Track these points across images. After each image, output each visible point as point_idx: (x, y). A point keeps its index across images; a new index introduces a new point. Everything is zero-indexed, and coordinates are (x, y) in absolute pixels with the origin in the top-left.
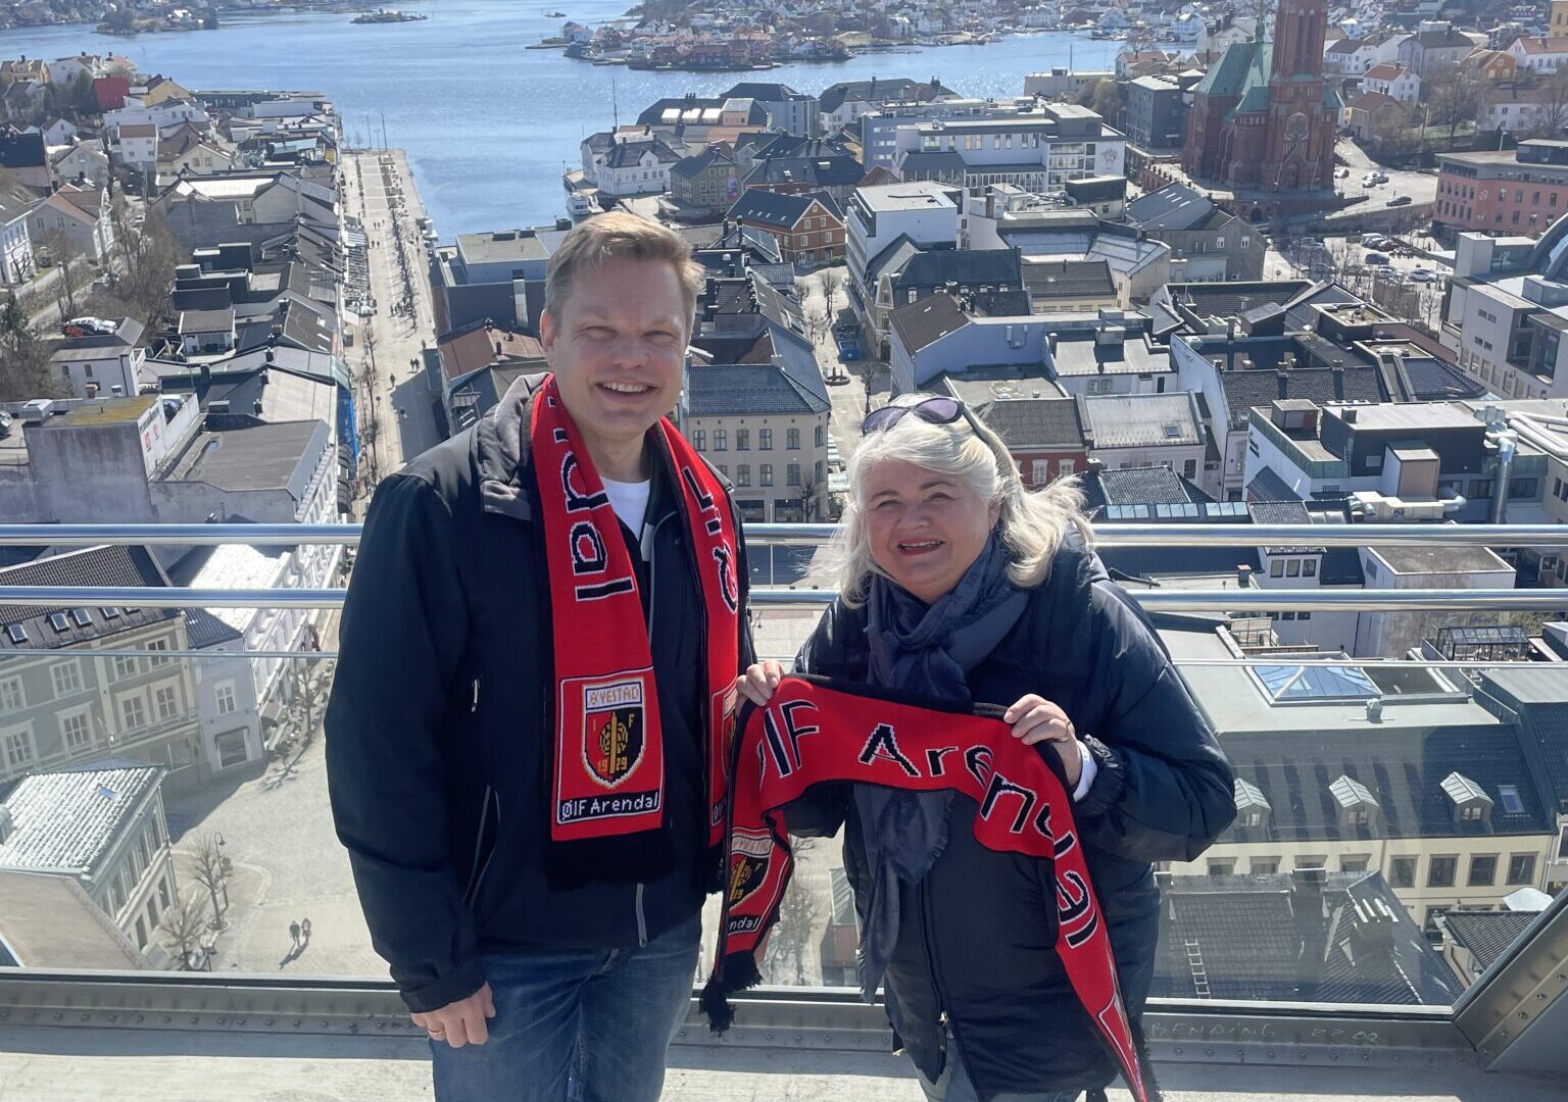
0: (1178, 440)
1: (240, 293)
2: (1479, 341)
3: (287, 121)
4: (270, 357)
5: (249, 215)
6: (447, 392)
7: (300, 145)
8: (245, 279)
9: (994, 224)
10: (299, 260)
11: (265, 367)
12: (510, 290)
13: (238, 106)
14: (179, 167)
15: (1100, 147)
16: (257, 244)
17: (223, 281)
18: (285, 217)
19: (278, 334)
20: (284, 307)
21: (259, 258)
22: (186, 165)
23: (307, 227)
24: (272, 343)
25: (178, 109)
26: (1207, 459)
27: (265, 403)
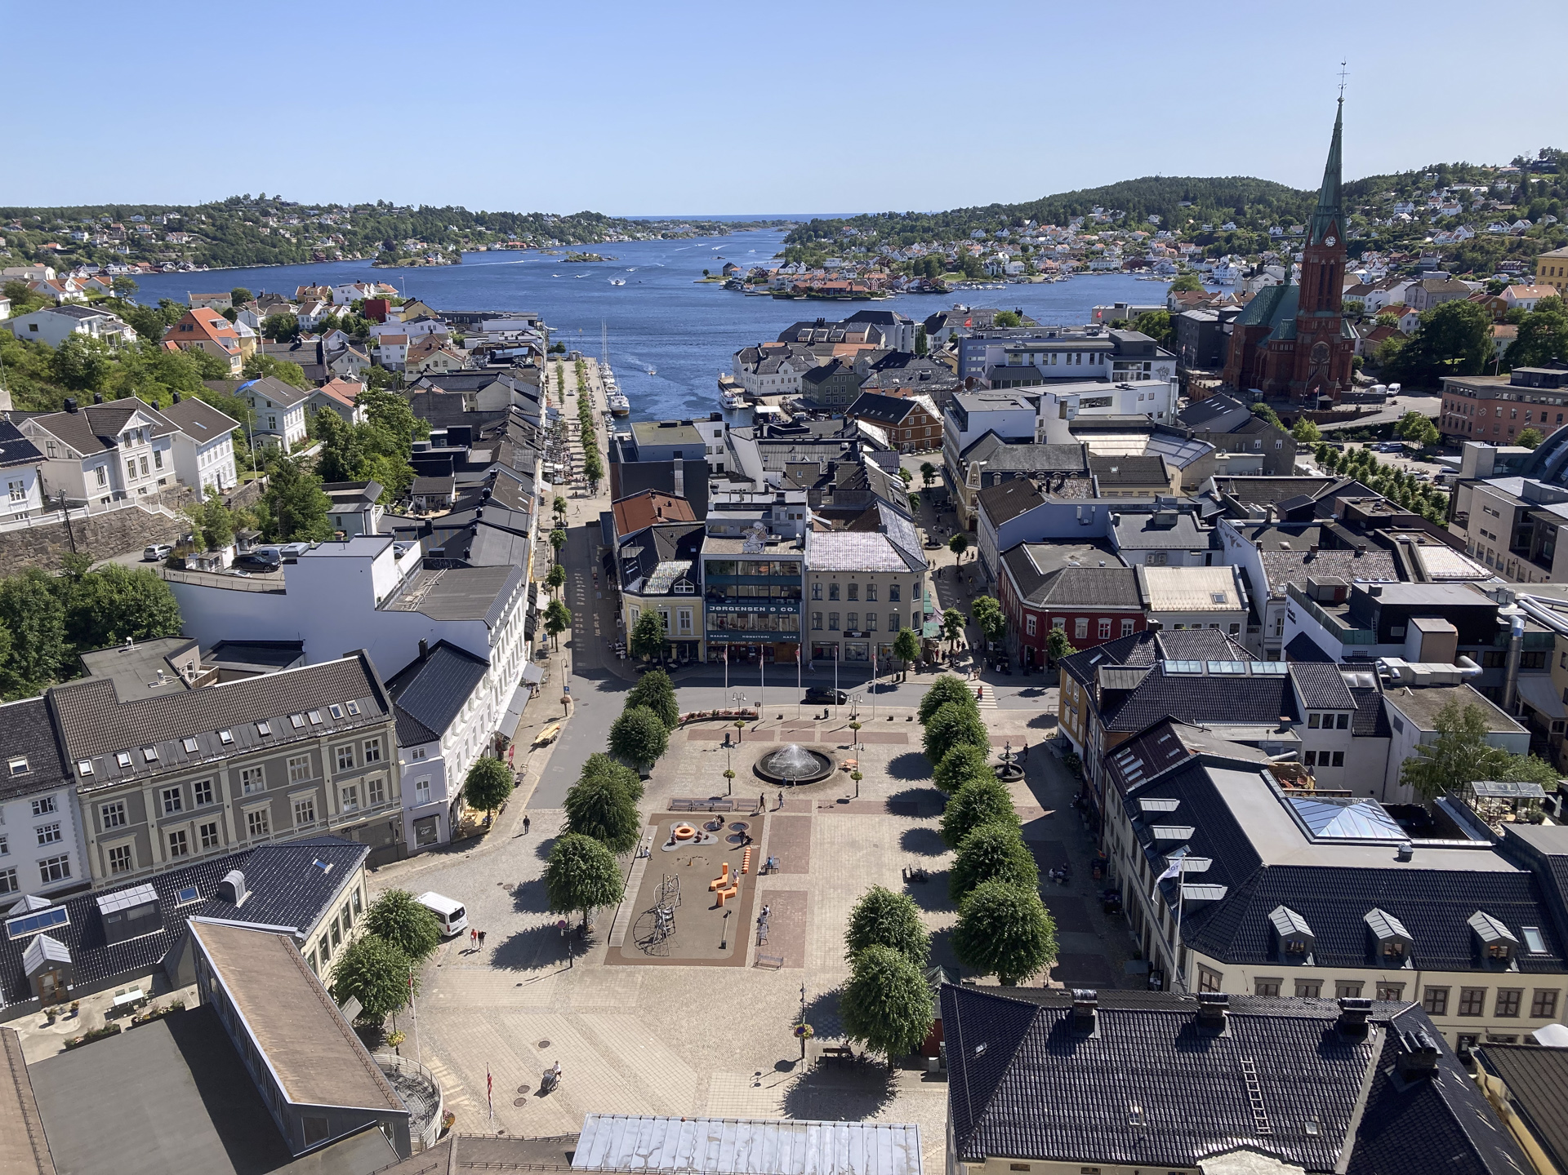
0: (1224, 606)
1: (461, 464)
2: (1484, 532)
3: (507, 334)
4: (479, 514)
5: (472, 404)
6: (617, 545)
7: (516, 352)
8: (464, 454)
9: (1066, 424)
10: (509, 440)
11: (475, 522)
12: (671, 467)
13: (471, 323)
14: (422, 367)
15: (1155, 365)
16: (477, 426)
17: (449, 454)
18: (501, 407)
19: (487, 495)
20: (494, 475)
21: (477, 439)
22: (428, 366)
23: (518, 415)
24: (482, 504)
25: (425, 324)
26: (1249, 624)
27: (472, 551)
